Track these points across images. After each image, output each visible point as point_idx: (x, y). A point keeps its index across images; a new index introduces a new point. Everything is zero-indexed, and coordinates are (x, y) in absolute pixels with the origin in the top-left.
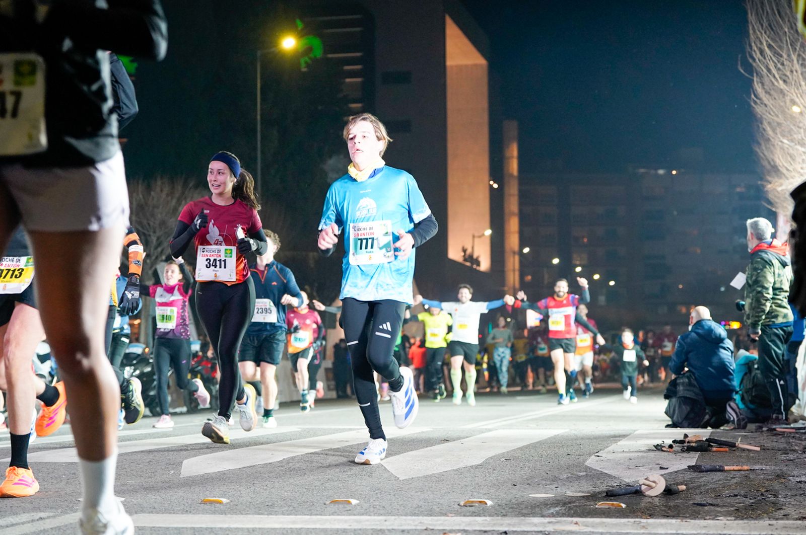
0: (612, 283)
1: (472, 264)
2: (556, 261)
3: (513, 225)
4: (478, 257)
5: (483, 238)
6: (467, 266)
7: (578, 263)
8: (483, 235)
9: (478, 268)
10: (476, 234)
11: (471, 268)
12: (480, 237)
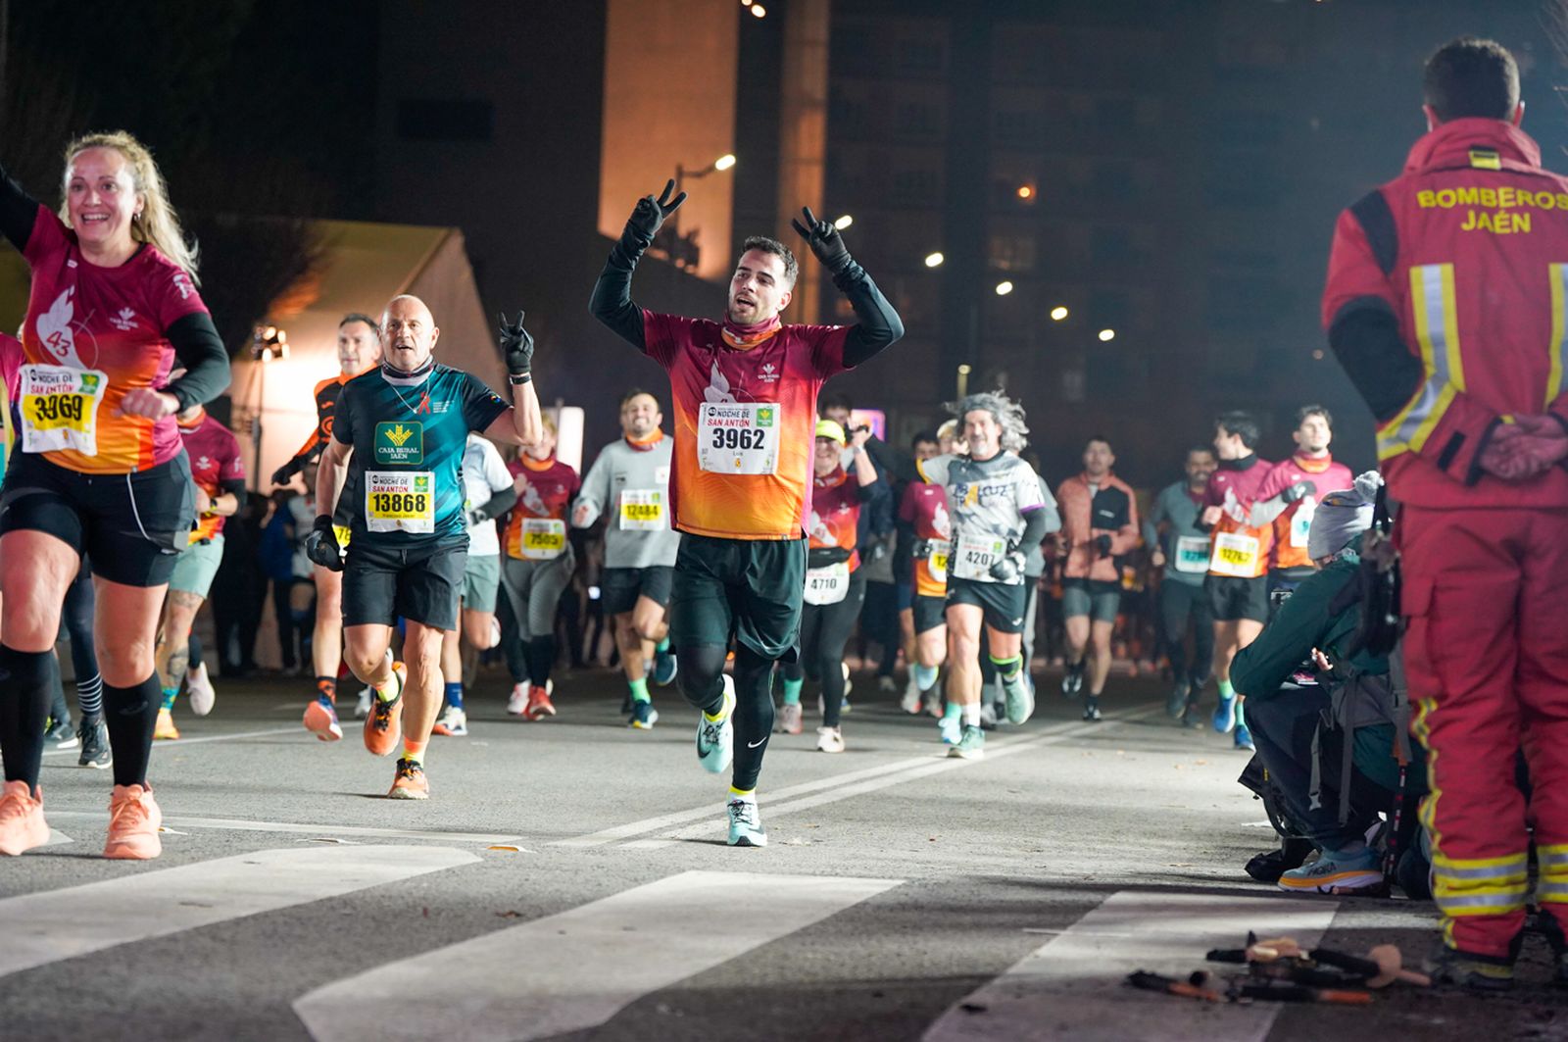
0: (1107, 335)
1: (673, 256)
2: (934, 260)
3: (809, 137)
4: (693, 234)
5: (710, 177)
6: (658, 261)
7: (1004, 265)
8: (712, 168)
9: (690, 269)
10: (688, 168)
11: (668, 266)
12: (699, 175)
